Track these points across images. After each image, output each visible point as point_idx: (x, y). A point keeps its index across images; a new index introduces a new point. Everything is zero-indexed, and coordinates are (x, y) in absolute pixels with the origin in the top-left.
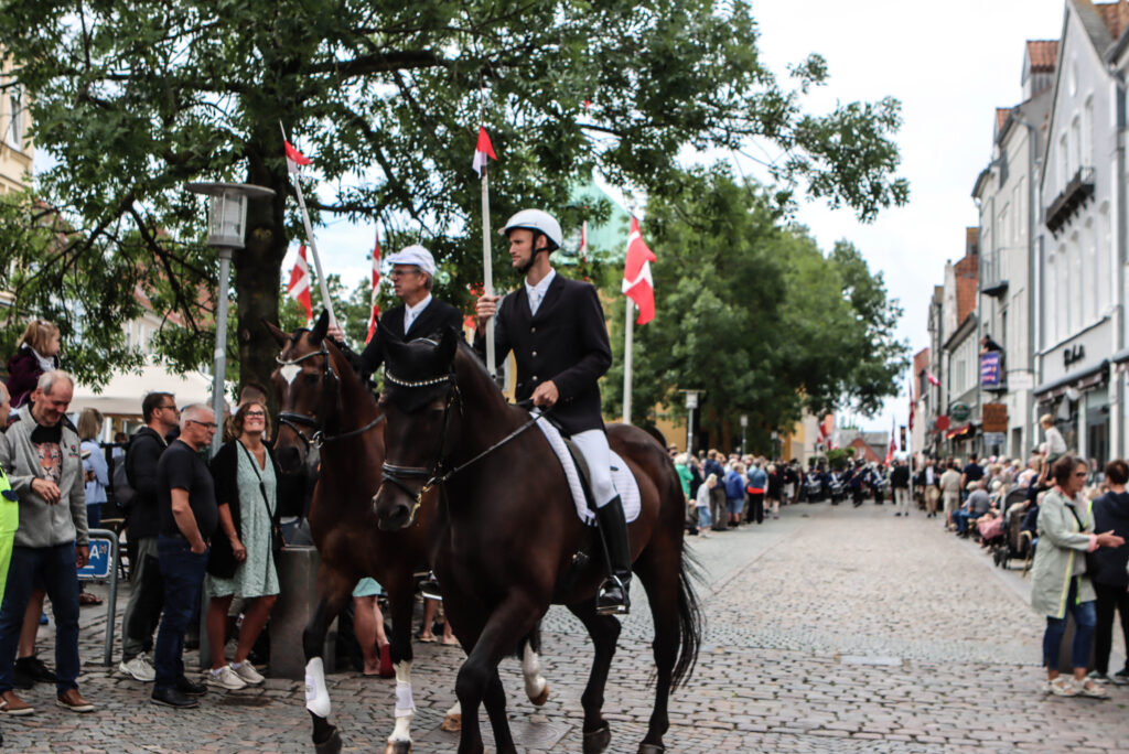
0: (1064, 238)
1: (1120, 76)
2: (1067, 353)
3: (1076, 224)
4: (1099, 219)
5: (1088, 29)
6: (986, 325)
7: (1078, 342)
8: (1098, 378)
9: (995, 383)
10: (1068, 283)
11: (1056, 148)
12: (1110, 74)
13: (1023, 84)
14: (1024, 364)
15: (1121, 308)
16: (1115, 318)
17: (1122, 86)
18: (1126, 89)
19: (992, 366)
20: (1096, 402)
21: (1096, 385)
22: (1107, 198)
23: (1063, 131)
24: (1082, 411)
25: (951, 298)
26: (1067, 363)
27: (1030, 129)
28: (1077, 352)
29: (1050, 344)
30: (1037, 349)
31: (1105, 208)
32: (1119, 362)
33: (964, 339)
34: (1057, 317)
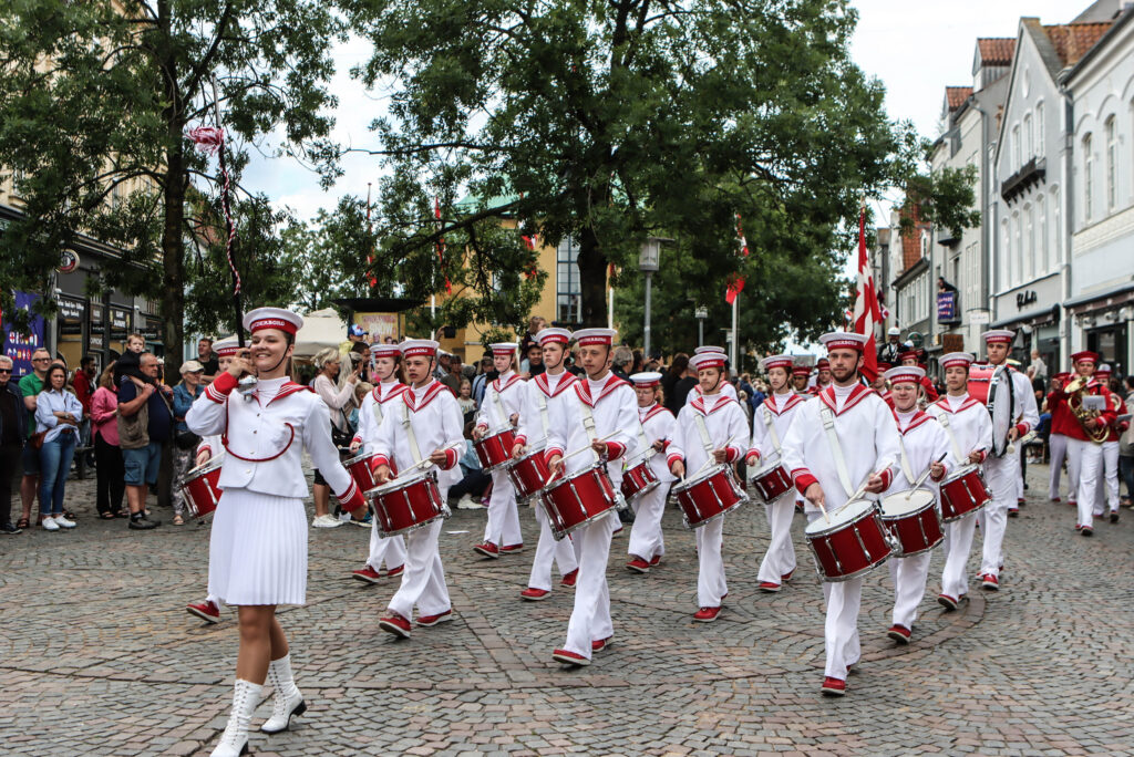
0: (1016, 207)
1: (1070, 94)
2: (1019, 297)
3: (1029, 197)
4: (1050, 198)
5: (1040, 50)
6: (939, 268)
7: (1030, 289)
8: (1050, 318)
9: (950, 317)
10: (1020, 241)
11: (1010, 136)
12: (1061, 91)
13: (974, 74)
14: (978, 303)
15: (1069, 267)
16: (1064, 273)
17: (1070, 101)
18: (1074, 103)
19: (948, 303)
20: (1046, 335)
21: (1049, 323)
22: (1057, 183)
23: (1017, 122)
24: (1034, 342)
25: (898, 241)
26: (1020, 305)
27: (983, 113)
28: (1029, 297)
29: (1004, 288)
30: (991, 292)
31: (1054, 189)
32: (1068, 308)
33: (914, 278)
34: (1010, 269)
